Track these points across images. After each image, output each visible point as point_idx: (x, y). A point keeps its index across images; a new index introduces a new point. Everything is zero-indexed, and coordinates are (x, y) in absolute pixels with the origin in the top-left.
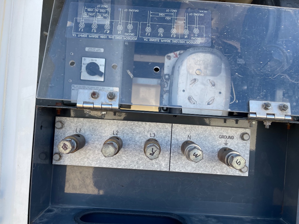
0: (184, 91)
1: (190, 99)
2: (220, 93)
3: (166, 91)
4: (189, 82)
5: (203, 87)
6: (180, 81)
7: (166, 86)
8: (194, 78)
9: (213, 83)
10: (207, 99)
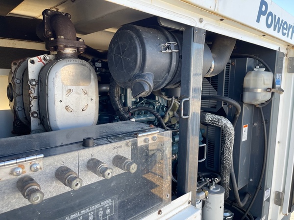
0: (61, 101)
1: (67, 108)
2: (92, 99)
3: (34, 97)
4: (65, 93)
5: (78, 96)
6: (56, 92)
7: (33, 92)
8: (69, 88)
9: (85, 92)
10: (82, 106)
